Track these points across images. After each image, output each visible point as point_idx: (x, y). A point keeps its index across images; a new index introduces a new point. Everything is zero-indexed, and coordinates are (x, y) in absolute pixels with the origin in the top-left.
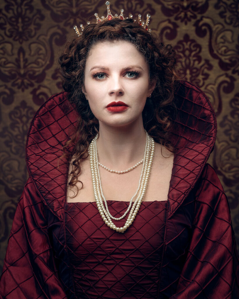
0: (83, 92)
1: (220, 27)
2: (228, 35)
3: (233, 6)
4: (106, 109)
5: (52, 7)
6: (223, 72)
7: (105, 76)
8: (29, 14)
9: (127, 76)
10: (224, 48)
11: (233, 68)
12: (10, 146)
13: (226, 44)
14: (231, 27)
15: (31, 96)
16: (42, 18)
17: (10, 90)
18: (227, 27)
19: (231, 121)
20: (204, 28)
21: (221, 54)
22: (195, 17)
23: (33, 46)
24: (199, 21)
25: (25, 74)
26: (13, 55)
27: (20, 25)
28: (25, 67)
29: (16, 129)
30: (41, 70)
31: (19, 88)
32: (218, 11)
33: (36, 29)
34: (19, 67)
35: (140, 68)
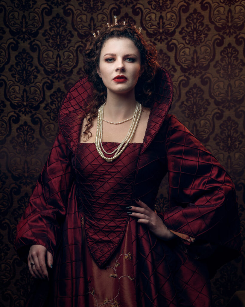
0: (98, 73)
1: (182, 45)
2: (187, 50)
3: (191, 33)
4: (113, 81)
5: (78, 30)
6: (183, 74)
7: (113, 60)
8: (64, 34)
9: (127, 60)
10: (184, 59)
11: (189, 72)
12: (50, 116)
13: (186, 56)
14: (189, 46)
15: (64, 85)
16: (72, 36)
17: (51, 80)
18: (186, 46)
19: (186, 105)
20: (172, 46)
21: (182, 63)
22: (166, 39)
23: (66, 53)
24: (169, 42)
25: (60, 71)
26: (53, 58)
27: (58, 40)
28: (60, 66)
29: (54, 105)
30: (70, 68)
31: (56, 79)
32: (181, 36)
33: (68, 43)
34: (56, 66)
35: (136, 56)
